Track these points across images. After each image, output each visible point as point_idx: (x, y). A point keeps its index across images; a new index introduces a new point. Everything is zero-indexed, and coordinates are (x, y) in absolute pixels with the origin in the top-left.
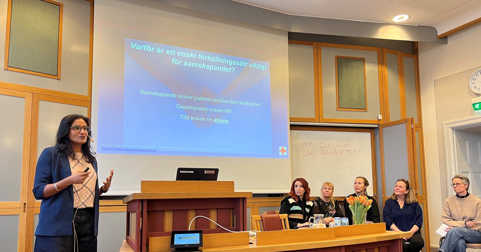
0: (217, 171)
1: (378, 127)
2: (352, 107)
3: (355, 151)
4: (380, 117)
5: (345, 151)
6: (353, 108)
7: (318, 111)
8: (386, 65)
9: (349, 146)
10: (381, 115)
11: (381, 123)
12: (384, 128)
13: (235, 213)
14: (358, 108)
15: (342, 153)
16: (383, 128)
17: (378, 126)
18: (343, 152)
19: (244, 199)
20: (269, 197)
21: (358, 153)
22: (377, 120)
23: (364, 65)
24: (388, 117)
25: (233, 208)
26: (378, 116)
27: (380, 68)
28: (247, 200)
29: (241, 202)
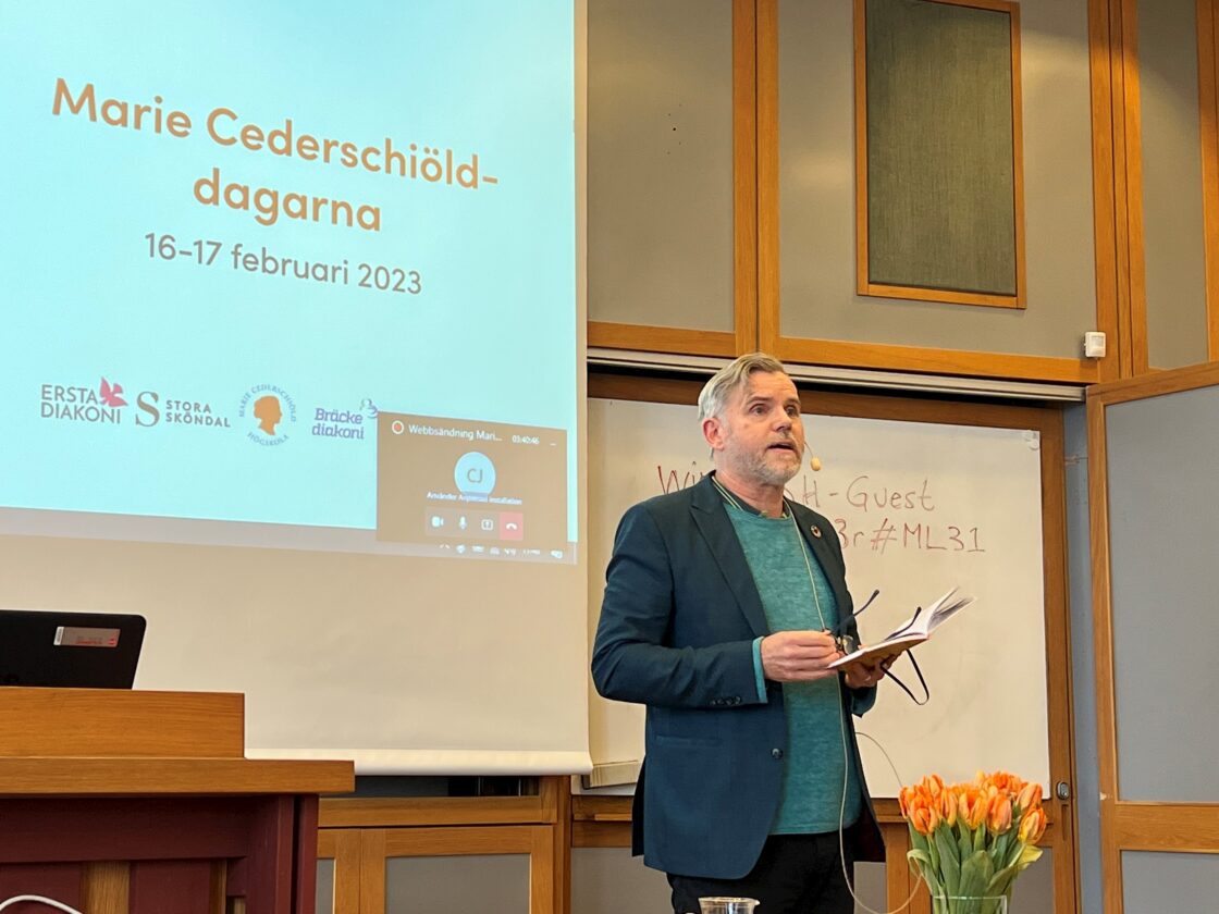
0: (132, 629)
1: (1083, 403)
2: (939, 282)
3: (955, 532)
4: (1095, 345)
5: (899, 533)
6: (946, 283)
7: (752, 294)
8: (1134, 52)
9: (917, 503)
10: (1103, 334)
11: (1097, 376)
12: (1114, 407)
13: (244, 892)
14: (977, 288)
15: (881, 543)
16: (1108, 409)
17: (1084, 393)
18: (884, 534)
19: (302, 803)
20: (451, 795)
21: (969, 544)
22: (1075, 358)
23: (1012, 43)
24: (1137, 348)
25: (232, 862)
26: (1083, 340)
27: (1102, 66)
28: (320, 811)
29: (283, 820)
